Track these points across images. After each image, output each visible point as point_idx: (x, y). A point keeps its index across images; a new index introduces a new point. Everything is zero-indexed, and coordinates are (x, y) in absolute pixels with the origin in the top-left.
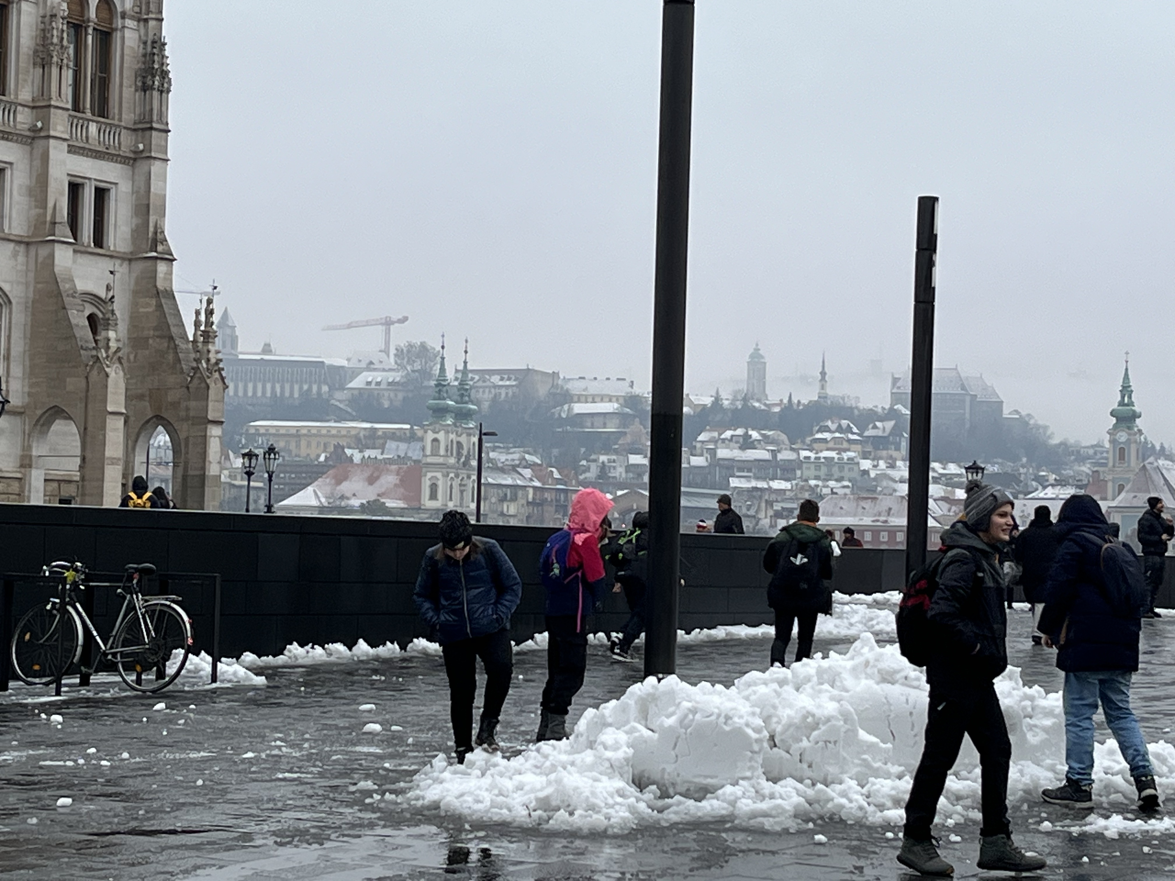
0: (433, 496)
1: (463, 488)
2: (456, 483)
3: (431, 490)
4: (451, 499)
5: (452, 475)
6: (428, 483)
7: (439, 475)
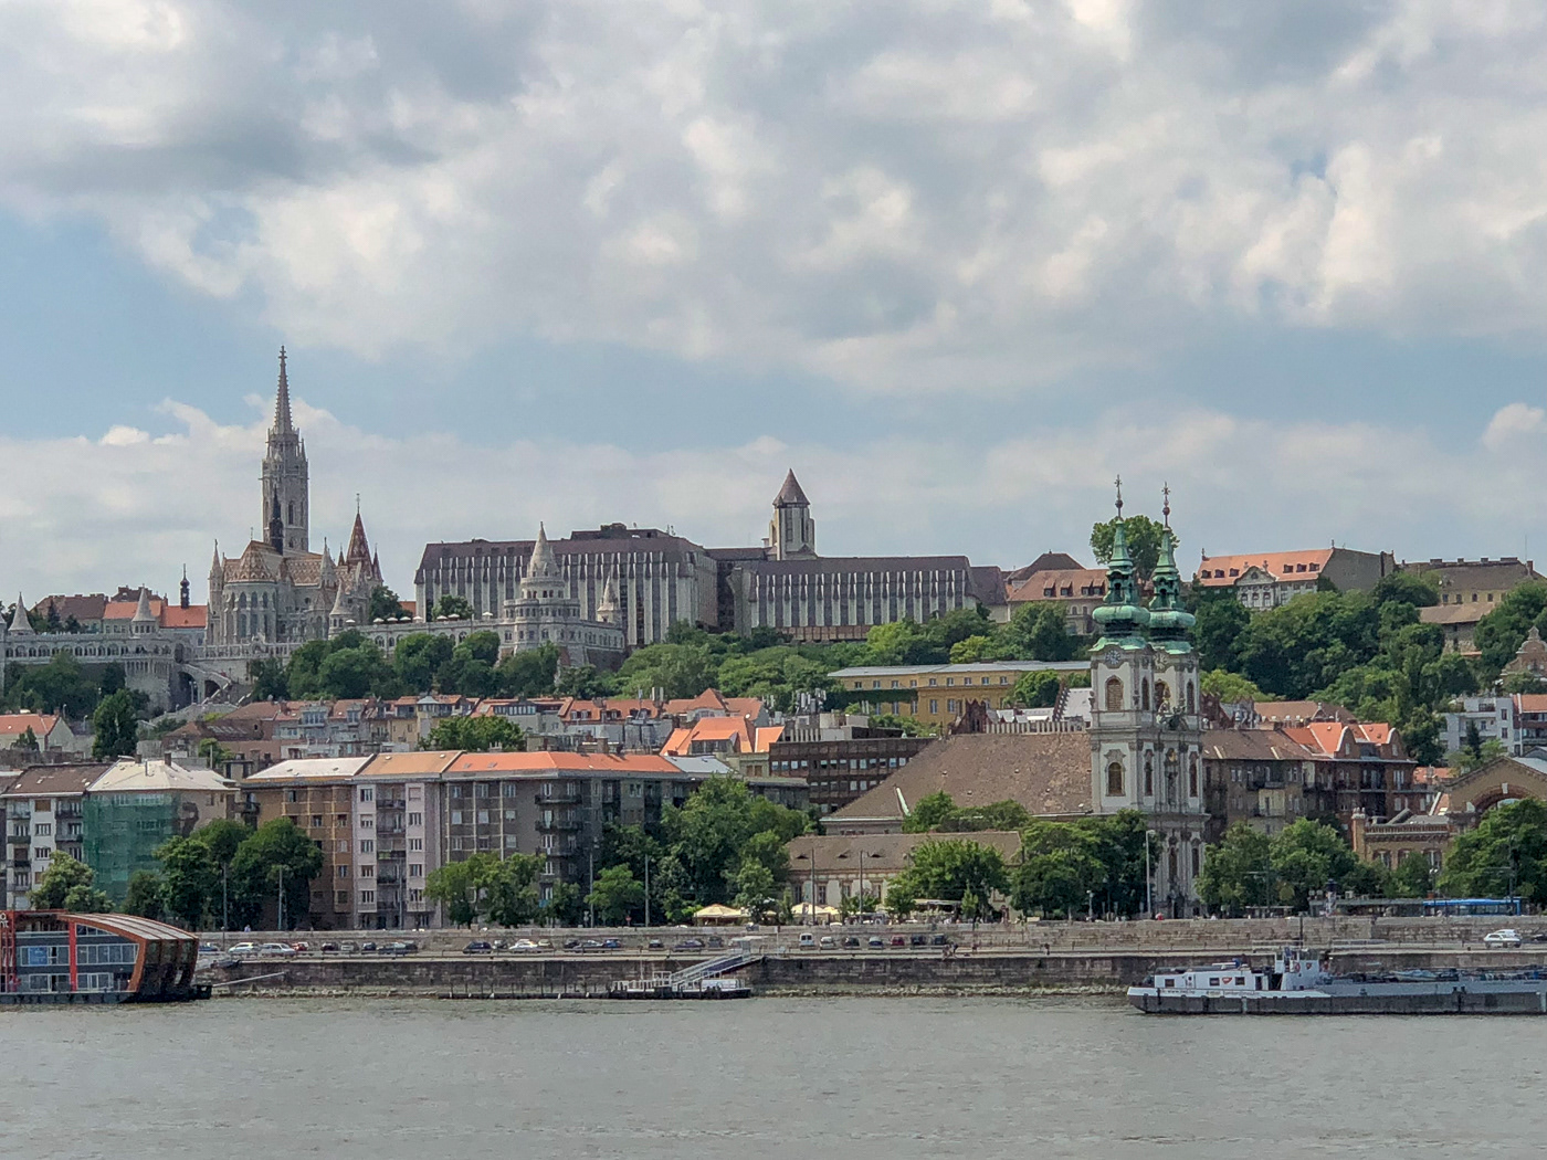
0: (1115, 786)
1: (1171, 769)
2: (1157, 762)
3: (1111, 775)
4: (1149, 791)
5: (1150, 746)
6: (1104, 763)
7: (1124, 747)
